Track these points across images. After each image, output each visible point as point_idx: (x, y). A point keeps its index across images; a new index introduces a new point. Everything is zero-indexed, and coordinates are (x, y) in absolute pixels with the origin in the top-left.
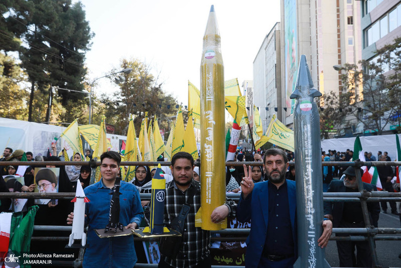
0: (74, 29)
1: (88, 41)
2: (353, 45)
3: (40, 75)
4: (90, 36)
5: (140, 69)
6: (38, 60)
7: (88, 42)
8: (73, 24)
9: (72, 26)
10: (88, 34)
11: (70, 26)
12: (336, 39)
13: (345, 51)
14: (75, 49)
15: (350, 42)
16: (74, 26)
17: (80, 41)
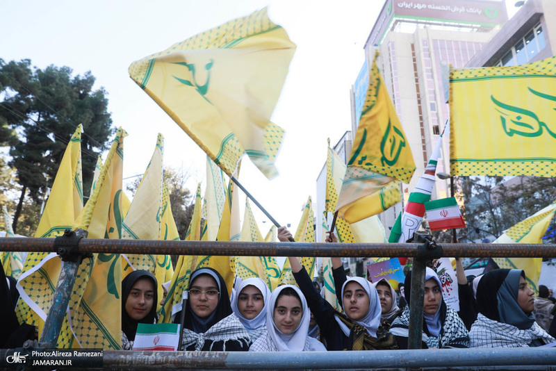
0: (90, 121)
1: (108, 137)
3: (35, 176)
4: (111, 130)
5: (173, 180)
6: (36, 156)
7: (107, 140)
8: (91, 114)
9: (88, 115)
10: (108, 128)
11: (86, 116)
12: (422, 151)
14: (88, 146)
16: (92, 117)
17: (98, 136)
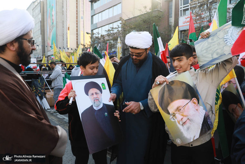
2: (83, 20)
12: (76, 15)
13: (80, 22)
15: (82, 18)
